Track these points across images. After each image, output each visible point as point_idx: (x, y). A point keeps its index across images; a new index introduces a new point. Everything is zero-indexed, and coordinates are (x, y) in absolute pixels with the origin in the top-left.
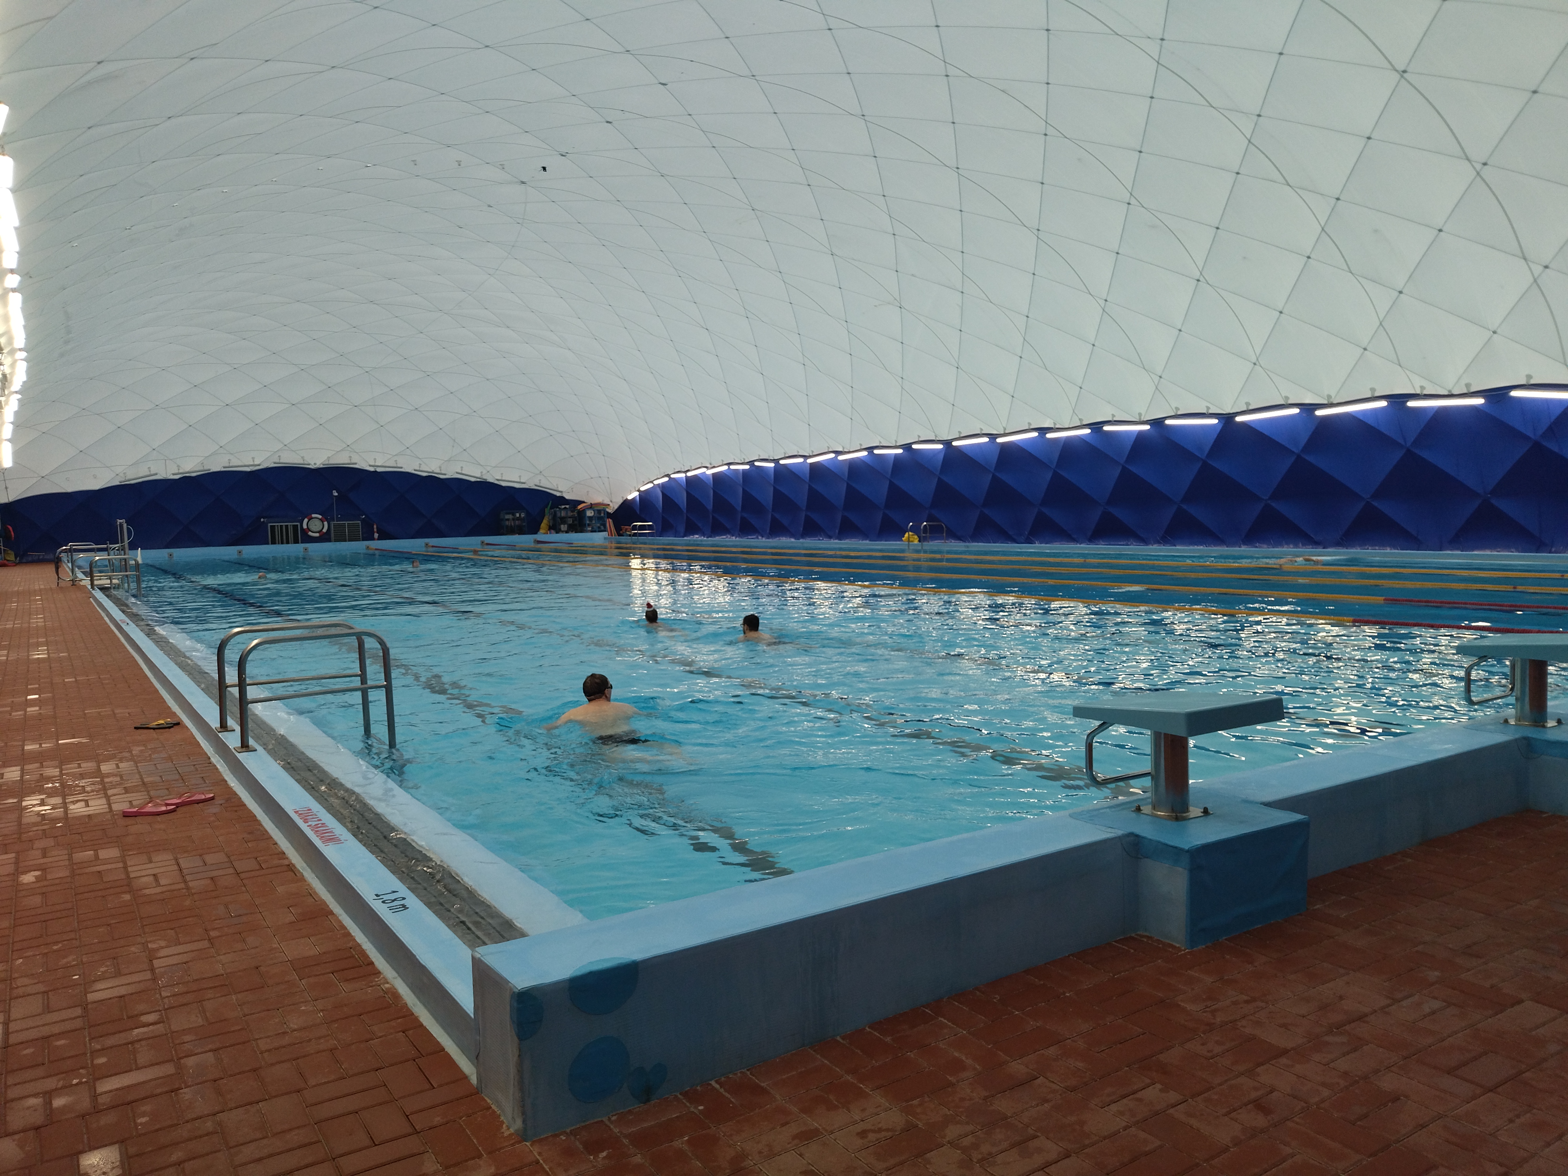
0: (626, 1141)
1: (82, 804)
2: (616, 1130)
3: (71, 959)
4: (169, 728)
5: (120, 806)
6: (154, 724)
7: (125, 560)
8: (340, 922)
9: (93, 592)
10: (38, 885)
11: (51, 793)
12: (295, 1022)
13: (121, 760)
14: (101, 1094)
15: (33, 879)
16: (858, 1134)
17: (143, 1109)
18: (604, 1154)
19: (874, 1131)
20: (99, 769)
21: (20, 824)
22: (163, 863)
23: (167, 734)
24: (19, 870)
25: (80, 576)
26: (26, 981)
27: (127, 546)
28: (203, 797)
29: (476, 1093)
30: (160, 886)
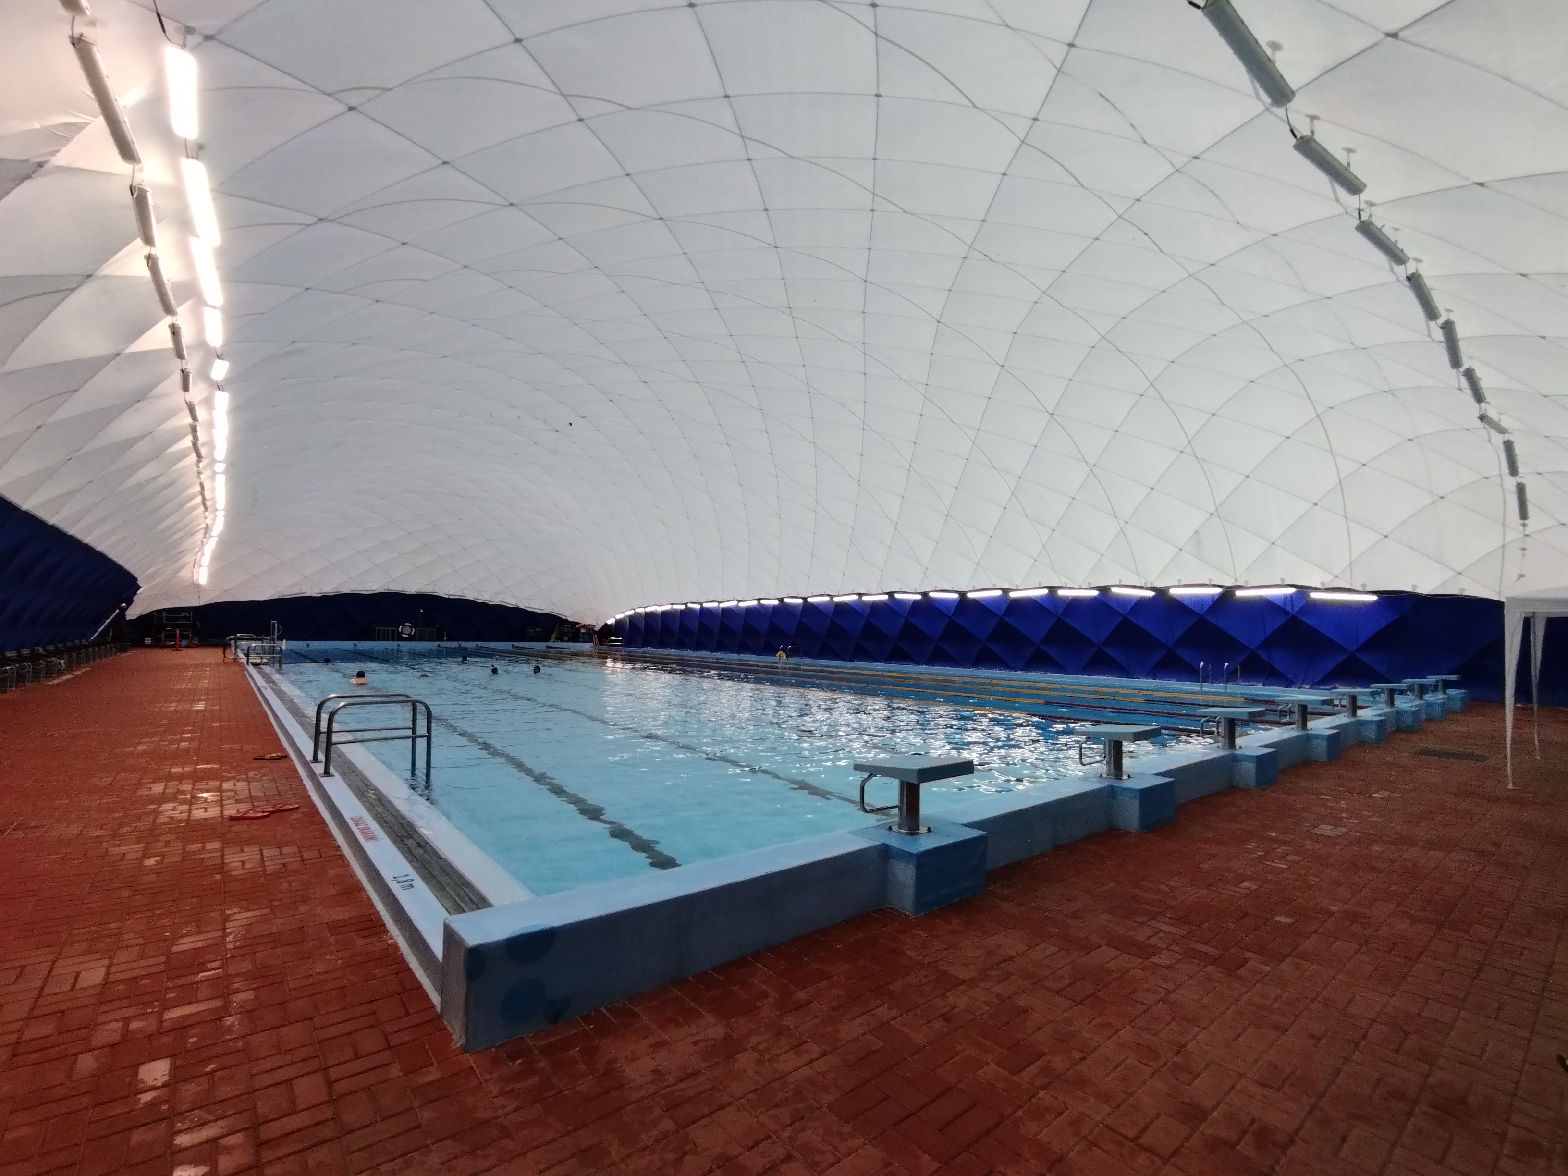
0: (536, 1051)
1: (203, 810)
2: (531, 1043)
3: (167, 921)
4: (279, 759)
5: (230, 811)
6: (268, 756)
7: (274, 647)
8: (368, 895)
9: (247, 667)
10: (157, 866)
11: (182, 803)
12: (319, 967)
13: (238, 781)
14: (166, 1020)
15: (154, 863)
16: (693, 1043)
17: (194, 1031)
18: (520, 1061)
19: (704, 1041)
20: (221, 786)
21: (154, 822)
22: (250, 854)
23: (275, 764)
24: (146, 855)
25: (241, 655)
26: (131, 936)
27: (276, 638)
28: (291, 807)
29: (439, 1017)
30: (245, 869)
